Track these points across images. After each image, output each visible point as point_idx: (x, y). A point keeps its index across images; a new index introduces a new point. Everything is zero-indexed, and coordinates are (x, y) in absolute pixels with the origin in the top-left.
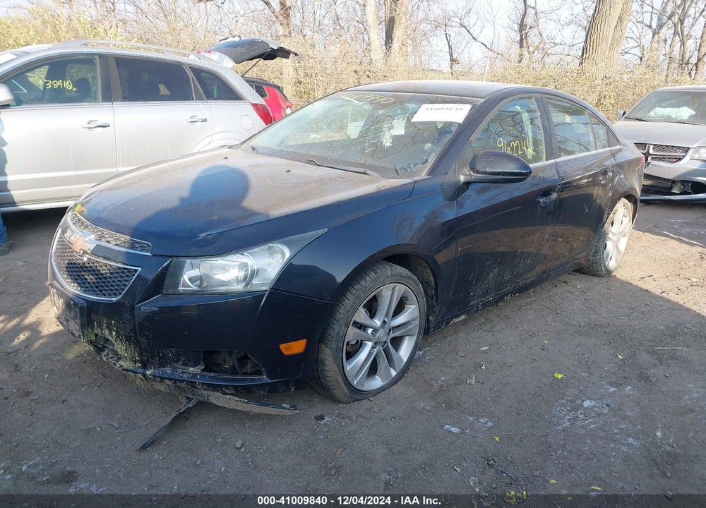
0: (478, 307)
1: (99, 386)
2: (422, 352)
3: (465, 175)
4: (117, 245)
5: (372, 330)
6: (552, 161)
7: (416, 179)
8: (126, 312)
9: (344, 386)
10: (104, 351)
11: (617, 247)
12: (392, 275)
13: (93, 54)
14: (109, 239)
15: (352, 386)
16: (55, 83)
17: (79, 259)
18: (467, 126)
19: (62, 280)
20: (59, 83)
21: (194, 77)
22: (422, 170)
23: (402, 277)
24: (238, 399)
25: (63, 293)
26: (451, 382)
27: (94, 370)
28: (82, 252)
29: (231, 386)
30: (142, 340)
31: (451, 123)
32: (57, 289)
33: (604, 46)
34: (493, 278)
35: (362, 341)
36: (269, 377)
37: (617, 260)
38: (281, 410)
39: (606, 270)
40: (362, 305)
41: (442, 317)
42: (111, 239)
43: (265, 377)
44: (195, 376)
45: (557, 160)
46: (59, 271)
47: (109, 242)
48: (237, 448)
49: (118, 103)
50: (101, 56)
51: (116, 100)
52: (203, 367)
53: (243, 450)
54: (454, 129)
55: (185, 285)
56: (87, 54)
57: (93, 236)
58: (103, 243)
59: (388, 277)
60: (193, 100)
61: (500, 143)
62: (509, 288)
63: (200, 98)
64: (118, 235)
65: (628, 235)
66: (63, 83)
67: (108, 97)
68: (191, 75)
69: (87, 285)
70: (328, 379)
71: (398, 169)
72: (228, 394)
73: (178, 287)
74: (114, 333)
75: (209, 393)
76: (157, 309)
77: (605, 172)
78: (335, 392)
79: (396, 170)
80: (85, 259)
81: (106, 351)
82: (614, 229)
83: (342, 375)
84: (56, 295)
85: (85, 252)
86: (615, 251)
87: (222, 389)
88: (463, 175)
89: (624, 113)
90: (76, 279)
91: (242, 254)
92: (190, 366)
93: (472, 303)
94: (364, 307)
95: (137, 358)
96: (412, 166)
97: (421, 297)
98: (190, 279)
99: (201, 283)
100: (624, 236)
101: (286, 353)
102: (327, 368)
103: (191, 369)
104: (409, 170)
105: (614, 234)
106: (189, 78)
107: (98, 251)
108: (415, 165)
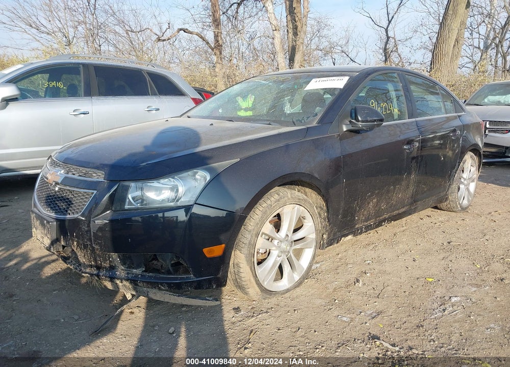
0: (362, 230)
1: (67, 291)
2: (319, 265)
3: (346, 125)
4: (80, 176)
5: (277, 241)
6: (414, 120)
7: (308, 126)
8: (84, 225)
9: (256, 286)
10: (69, 259)
11: (468, 189)
12: (292, 197)
13: (79, 64)
14: (74, 173)
15: (263, 287)
16: (51, 83)
17: (53, 190)
18: (346, 90)
19: (40, 207)
20: (54, 83)
21: (150, 80)
22: (313, 121)
23: (300, 199)
24: (172, 294)
25: (39, 215)
26: (342, 285)
27: (64, 279)
28: (54, 183)
29: (166, 283)
30: (96, 247)
31: (335, 89)
32: (36, 213)
33: (447, 59)
34: (373, 207)
35: (270, 250)
36: (194, 275)
37: (468, 199)
38: (204, 301)
39: (460, 207)
40: (269, 220)
41: (334, 235)
42: (76, 172)
43: (192, 276)
44: (137, 276)
45: (417, 119)
46: (39, 201)
47: (74, 174)
48: (170, 333)
49: (95, 97)
50: (84, 65)
51: (93, 96)
52: (144, 269)
53: (174, 335)
54: (337, 93)
55: (130, 203)
56: (74, 64)
57: (62, 171)
58: (70, 175)
59: (289, 199)
60: (149, 95)
61: (372, 104)
62: (386, 216)
63: (154, 94)
64: (81, 169)
65: (475, 181)
66: (56, 84)
67: (89, 93)
68: (148, 78)
69: (57, 208)
70: (243, 279)
71: (295, 121)
72: (164, 290)
73: (124, 205)
74: (75, 243)
75: (148, 290)
76: (107, 222)
77: (454, 131)
78: (248, 290)
79: (293, 122)
80: (57, 189)
81: (71, 260)
82: (465, 175)
83: (254, 276)
84: (35, 218)
85: (57, 183)
86: (467, 193)
87: (158, 286)
88: (345, 124)
89: (465, 101)
90: (50, 205)
91: (173, 178)
92: (133, 268)
93: (357, 226)
94: (270, 222)
95: (93, 263)
96: (305, 119)
97: (316, 217)
98: (133, 198)
99: (142, 202)
100: (473, 181)
101: (208, 256)
102: (241, 270)
103: (135, 271)
104: (303, 121)
105: (465, 179)
106: (146, 80)
107: (66, 182)
108: (308, 118)
